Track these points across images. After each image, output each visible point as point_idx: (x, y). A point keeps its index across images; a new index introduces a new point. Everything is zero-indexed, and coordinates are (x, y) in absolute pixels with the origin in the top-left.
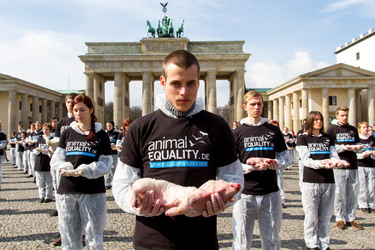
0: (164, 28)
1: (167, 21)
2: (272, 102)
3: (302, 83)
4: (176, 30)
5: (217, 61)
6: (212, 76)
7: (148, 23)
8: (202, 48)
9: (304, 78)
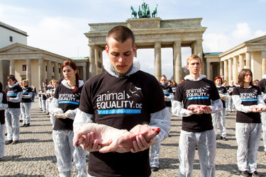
0: (143, 11)
1: (145, 6)
2: (223, 62)
3: (246, 48)
4: (151, 12)
5: (182, 33)
6: (178, 44)
7: (132, 8)
8: (171, 24)
9: (248, 44)
